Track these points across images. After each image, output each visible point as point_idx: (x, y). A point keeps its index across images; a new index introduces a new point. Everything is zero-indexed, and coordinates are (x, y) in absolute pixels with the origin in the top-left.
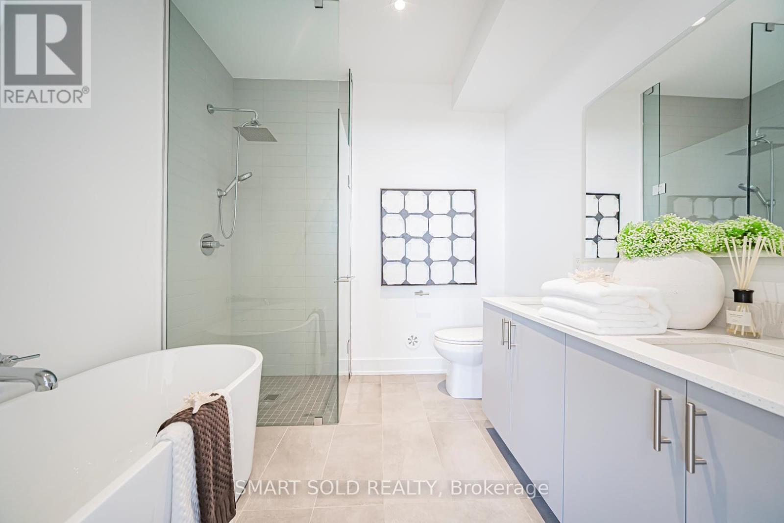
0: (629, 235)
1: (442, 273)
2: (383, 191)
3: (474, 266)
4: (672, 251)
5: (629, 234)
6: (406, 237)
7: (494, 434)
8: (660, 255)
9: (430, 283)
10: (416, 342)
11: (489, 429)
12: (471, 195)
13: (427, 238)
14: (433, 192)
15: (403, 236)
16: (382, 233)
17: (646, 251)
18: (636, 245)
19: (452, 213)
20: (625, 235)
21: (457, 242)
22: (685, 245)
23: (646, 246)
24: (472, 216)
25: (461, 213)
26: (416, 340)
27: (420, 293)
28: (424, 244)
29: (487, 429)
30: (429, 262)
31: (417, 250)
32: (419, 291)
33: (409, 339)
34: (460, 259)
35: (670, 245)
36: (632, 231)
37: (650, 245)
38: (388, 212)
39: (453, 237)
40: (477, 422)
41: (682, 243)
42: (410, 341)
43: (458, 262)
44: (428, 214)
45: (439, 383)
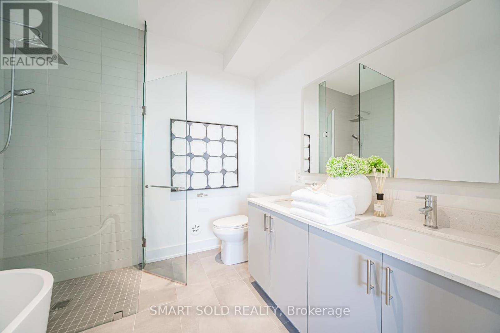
0: (334, 165)
1: (216, 180)
2: (172, 121)
3: (236, 175)
4: (354, 174)
5: (334, 163)
6: (191, 156)
7: (256, 286)
8: (349, 176)
9: (208, 188)
10: (199, 229)
11: (253, 282)
12: (235, 129)
13: (206, 156)
14: (210, 125)
15: (188, 155)
16: (172, 152)
17: (343, 174)
18: (339, 170)
19: (223, 140)
20: (332, 164)
21: (226, 159)
22: (359, 171)
23: (343, 171)
24: (235, 143)
25: (228, 141)
26: (198, 228)
27: (201, 195)
28: (203, 161)
29: (251, 283)
30: (207, 173)
31: (198, 165)
32: (200, 194)
33: (193, 228)
34: (228, 171)
35: (353, 171)
36: (336, 162)
37: (345, 171)
38: (176, 136)
39: (223, 156)
40: (244, 280)
41: (358, 170)
42: (194, 230)
43: (227, 173)
44: (206, 140)
45: (215, 256)
